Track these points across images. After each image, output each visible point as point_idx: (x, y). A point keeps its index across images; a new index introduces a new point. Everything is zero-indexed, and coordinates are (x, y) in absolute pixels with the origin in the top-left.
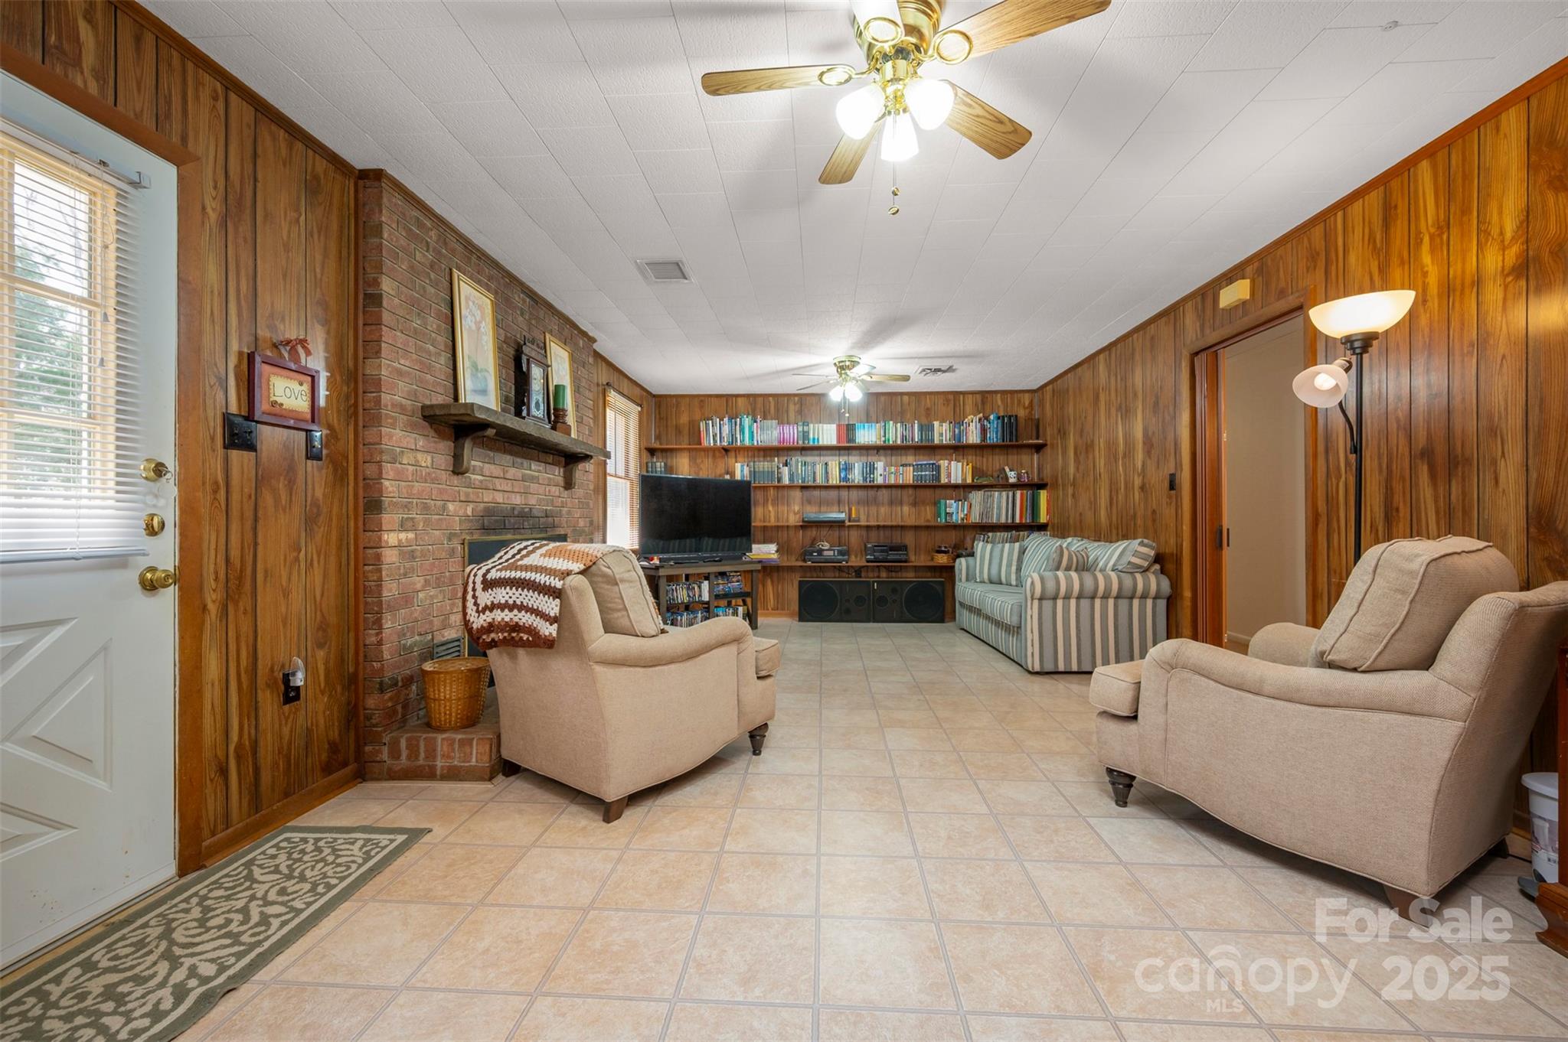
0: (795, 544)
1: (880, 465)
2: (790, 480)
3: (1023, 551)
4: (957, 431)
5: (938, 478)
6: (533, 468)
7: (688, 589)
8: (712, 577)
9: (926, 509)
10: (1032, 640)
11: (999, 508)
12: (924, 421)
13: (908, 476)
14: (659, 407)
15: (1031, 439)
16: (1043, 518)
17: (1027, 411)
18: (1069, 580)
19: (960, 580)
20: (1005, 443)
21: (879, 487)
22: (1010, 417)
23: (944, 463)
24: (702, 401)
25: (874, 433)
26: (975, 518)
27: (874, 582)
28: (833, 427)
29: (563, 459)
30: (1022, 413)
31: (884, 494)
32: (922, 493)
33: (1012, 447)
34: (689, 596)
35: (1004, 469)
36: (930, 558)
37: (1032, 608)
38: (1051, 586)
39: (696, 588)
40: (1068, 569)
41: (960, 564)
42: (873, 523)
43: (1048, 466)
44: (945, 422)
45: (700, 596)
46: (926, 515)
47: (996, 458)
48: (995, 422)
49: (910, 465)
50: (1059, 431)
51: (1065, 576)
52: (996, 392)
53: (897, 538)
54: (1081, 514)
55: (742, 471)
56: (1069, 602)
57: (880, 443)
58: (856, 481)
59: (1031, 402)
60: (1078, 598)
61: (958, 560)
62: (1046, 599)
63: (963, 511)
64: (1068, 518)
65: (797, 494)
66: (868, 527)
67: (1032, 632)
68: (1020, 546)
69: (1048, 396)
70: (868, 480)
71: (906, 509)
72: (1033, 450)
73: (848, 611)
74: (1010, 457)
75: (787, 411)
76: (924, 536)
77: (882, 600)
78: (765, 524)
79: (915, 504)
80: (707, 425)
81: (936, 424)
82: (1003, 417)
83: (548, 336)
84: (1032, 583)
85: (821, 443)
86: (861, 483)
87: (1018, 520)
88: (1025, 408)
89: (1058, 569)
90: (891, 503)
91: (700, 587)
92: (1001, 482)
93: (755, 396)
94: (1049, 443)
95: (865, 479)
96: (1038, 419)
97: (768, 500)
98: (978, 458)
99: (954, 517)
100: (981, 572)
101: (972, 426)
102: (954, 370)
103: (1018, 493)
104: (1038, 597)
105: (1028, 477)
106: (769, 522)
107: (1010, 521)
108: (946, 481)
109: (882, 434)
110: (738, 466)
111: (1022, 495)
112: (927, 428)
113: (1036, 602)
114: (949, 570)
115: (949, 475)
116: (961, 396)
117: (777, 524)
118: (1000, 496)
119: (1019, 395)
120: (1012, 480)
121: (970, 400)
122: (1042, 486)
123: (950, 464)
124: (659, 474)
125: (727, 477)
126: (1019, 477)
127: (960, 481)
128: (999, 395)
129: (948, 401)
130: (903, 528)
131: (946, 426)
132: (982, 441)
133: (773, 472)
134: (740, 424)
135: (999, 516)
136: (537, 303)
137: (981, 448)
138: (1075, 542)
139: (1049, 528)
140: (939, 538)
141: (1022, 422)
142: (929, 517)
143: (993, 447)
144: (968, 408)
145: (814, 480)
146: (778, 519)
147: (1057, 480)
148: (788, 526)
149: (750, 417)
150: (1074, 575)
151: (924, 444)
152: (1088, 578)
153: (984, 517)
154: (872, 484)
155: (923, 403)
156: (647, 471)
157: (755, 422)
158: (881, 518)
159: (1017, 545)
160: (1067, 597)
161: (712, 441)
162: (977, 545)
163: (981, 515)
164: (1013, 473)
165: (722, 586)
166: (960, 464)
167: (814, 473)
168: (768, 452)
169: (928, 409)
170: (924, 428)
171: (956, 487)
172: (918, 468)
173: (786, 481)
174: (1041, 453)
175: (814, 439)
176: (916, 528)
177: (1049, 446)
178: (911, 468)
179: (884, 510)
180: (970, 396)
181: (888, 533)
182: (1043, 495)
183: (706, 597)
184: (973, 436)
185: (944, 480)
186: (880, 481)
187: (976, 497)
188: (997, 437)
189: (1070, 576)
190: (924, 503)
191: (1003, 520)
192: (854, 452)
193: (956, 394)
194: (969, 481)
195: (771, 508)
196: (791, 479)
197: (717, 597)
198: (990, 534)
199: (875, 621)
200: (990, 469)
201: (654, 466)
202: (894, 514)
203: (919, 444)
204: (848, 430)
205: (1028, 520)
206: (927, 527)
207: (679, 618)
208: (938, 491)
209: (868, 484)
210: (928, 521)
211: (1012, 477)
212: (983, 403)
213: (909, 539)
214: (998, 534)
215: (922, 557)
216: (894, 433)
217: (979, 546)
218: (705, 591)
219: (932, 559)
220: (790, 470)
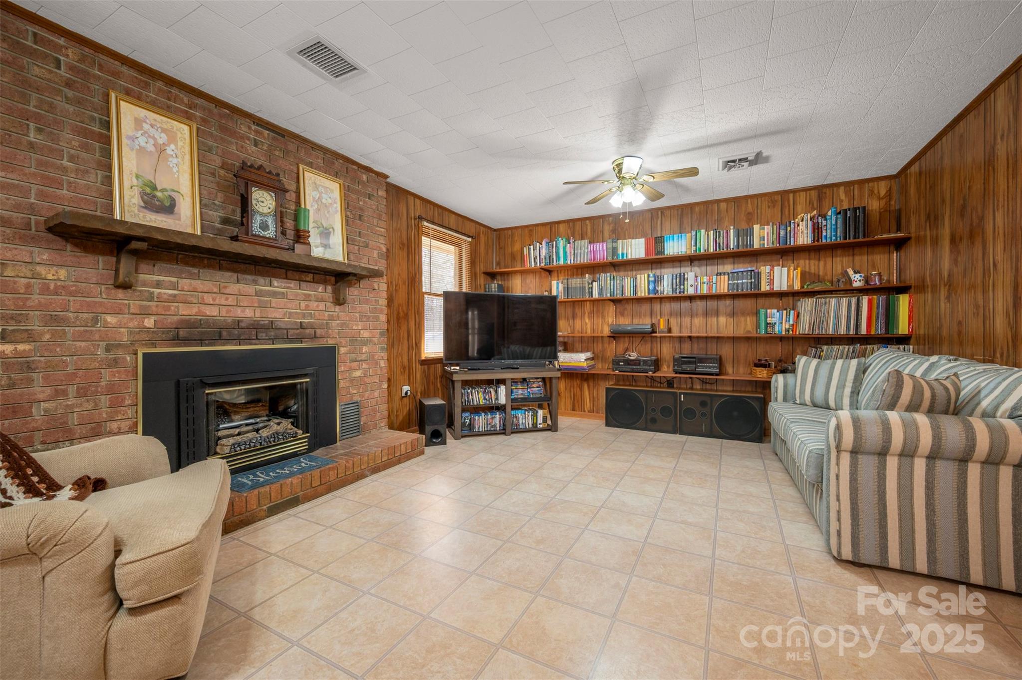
0: (609, 354)
1: (690, 276)
2: (599, 294)
3: (863, 371)
4: (782, 233)
5: (758, 285)
6: (276, 284)
7: (484, 392)
8: (508, 383)
9: (746, 321)
10: (839, 512)
11: (837, 317)
12: (744, 226)
13: (723, 286)
14: (499, 239)
15: (889, 232)
16: (903, 327)
17: (883, 202)
18: (911, 429)
19: (776, 399)
20: (848, 241)
21: (691, 298)
22: (855, 209)
23: (765, 270)
24: (531, 230)
25: (684, 243)
26: (804, 328)
27: (681, 394)
28: (642, 241)
29: (333, 279)
30: (874, 205)
31: (700, 305)
32: (741, 303)
33: (860, 245)
34: (485, 399)
35: (846, 272)
36: (749, 371)
37: (838, 464)
38: (873, 434)
39: (492, 392)
40: (913, 407)
41: (776, 381)
42: (685, 334)
43: (912, 265)
44: (768, 224)
45: (497, 399)
46: (745, 326)
47: (838, 260)
48: (834, 218)
49: (724, 274)
50: (928, 217)
51: (905, 424)
52: (837, 185)
53: (712, 350)
54: (960, 323)
55: (557, 288)
56: (912, 464)
57: (692, 252)
58: (665, 293)
59: (889, 191)
60: (932, 457)
61: (774, 377)
62: (863, 453)
63: (788, 320)
64: (941, 327)
65: (612, 308)
66: (680, 338)
67: (838, 500)
68: (859, 364)
69: (912, 181)
70: (678, 291)
71: (722, 320)
72: (892, 248)
73: (654, 421)
74: (857, 258)
75: (602, 232)
76: (743, 349)
77: (690, 413)
78: (583, 335)
79: (733, 314)
80: (529, 249)
81: (756, 227)
82: (846, 211)
83: (301, 167)
84: (838, 427)
85: (629, 257)
86: (670, 294)
87: (863, 331)
88: (879, 199)
89: (892, 406)
90: (706, 314)
91: (496, 392)
92: (842, 286)
93: (574, 221)
94: (913, 235)
95: (674, 290)
96: (900, 211)
97: (585, 314)
98: (812, 262)
99: (777, 328)
100: (802, 392)
101: (802, 226)
102: (766, 160)
103: (865, 300)
104: (850, 447)
105: (880, 280)
106: (586, 333)
107: (852, 332)
108: (768, 288)
109: (693, 243)
110: (554, 283)
111: (870, 302)
112: (745, 233)
113: (846, 458)
114: (766, 385)
115: (771, 282)
116: (791, 196)
117: (592, 335)
118: (839, 304)
119: (871, 184)
120: (856, 285)
121: (802, 198)
122: (903, 289)
123: (772, 270)
124: (493, 293)
125: (546, 294)
126: (867, 280)
127: (785, 288)
128: (842, 189)
129: (774, 202)
130: (718, 339)
131: (767, 229)
132: (814, 241)
133: (584, 288)
134: (556, 246)
135: (837, 325)
136: (283, 136)
137: (816, 250)
138: (943, 361)
139: (912, 341)
140: (761, 352)
141: (875, 217)
142: (749, 328)
143: (832, 248)
144: (799, 208)
145: (623, 293)
146: (593, 330)
147: (923, 281)
148: (602, 337)
149: (564, 240)
150: (922, 419)
151: (741, 249)
152: (952, 429)
153: (816, 327)
154: (682, 294)
155: (743, 209)
156: (485, 291)
157: (569, 243)
158: (694, 329)
159: (854, 362)
160: (908, 454)
161: (533, 263)
162: (799, 360)
163: (812, 326)
164: (858, 276)
165: (520, 392)
166: (785, 270)
167: (623, 287)
168: (580, 270)
169: (749, 213)
170: (741, 233)
171: (781, 295)
172: (732, 275)
173: (596, 295)
174: (903, 253)
175: (623, 254)
176: (734, 339)
177: (913, 241)
178: (726, 277)
179: (697, 321)
180: (803, 194)
181: (702, 345)
182: (903, 302)
183: (502, 400)
184: (804, 237)
185: (765, 287)
186: (691, 291)
187: (807, 305)
188: (836, 236)
189: (915, 424)
190: (744, 314)
191: (842, 331)
192: (666, 265)
193: (784, 194)
194: (797, 287)
195: (587, 321)
196: (601, 291)
197: (513, 400)
198: (825, 348)
199: (682, 433)
200: (829, 273)
201: (490, 288)
202: (708, 326)
203: (736, 250)
204: (656, 243)
205: (878, 330)
206: (748, 339)
207: (477, 418)
208: (761, 301)
209: (678, 295)
210: (749, 332)
211: (857, 281)
212: (820, 199)
213: (726, 351)
214: (836, 347)
215: (741, 370)
216: (706, 242)
217: (802, 361)
218: (502, 396)
219: (751, 374)
220: (599, 285)
